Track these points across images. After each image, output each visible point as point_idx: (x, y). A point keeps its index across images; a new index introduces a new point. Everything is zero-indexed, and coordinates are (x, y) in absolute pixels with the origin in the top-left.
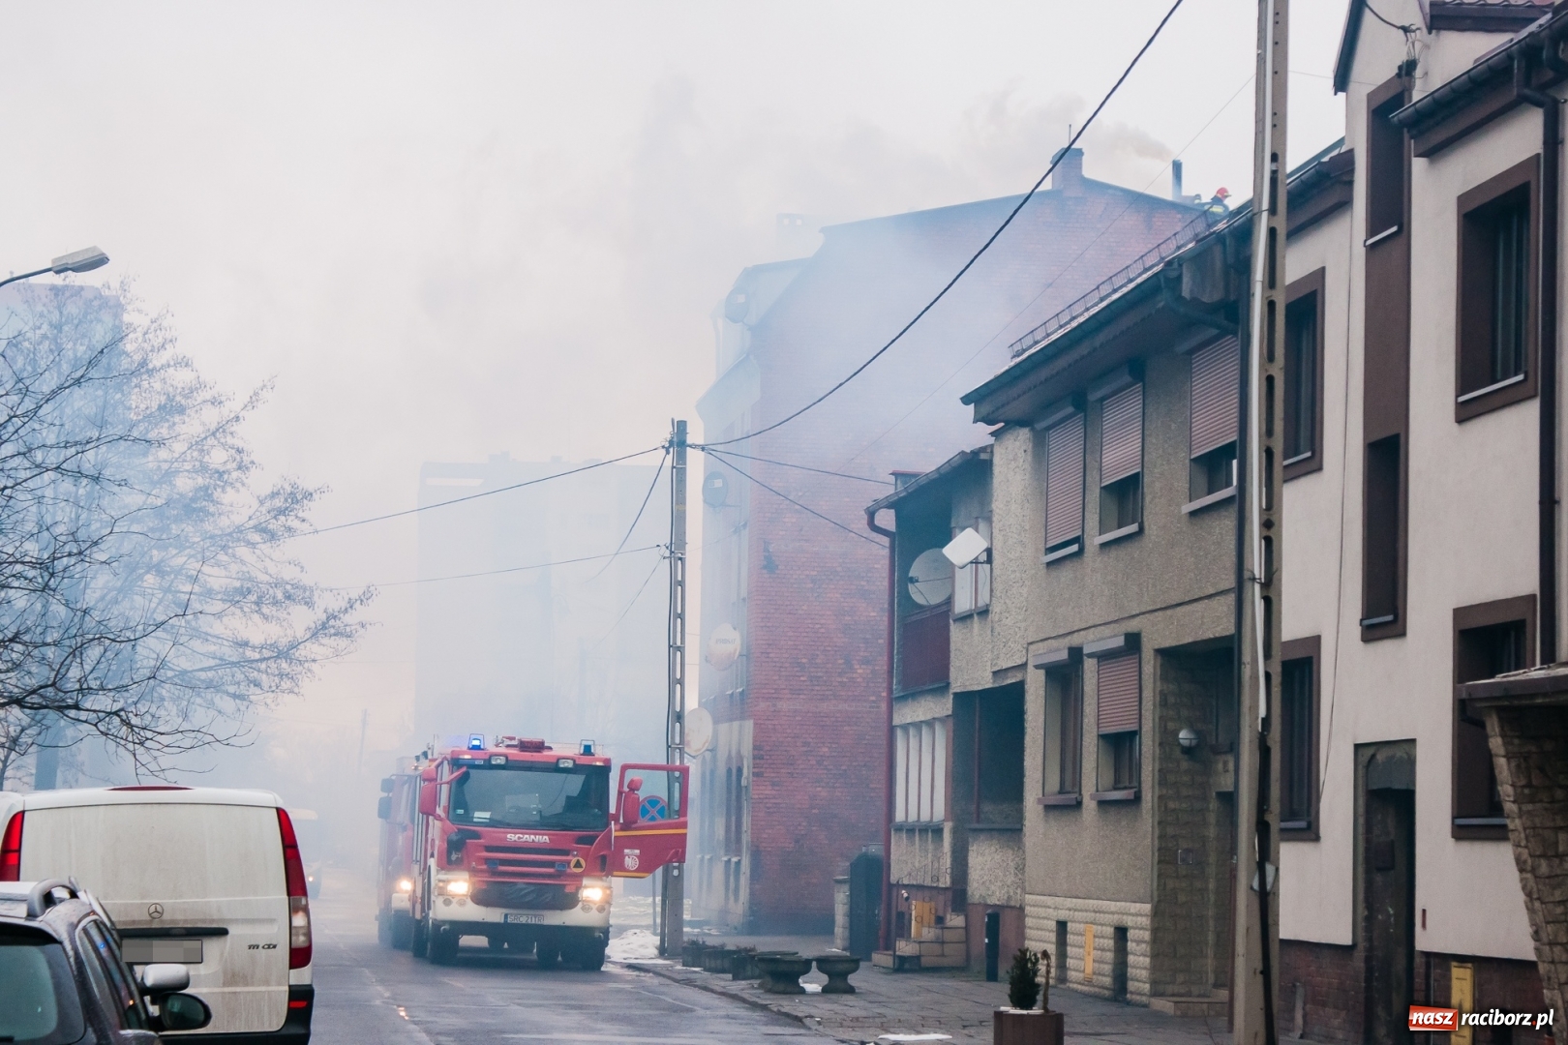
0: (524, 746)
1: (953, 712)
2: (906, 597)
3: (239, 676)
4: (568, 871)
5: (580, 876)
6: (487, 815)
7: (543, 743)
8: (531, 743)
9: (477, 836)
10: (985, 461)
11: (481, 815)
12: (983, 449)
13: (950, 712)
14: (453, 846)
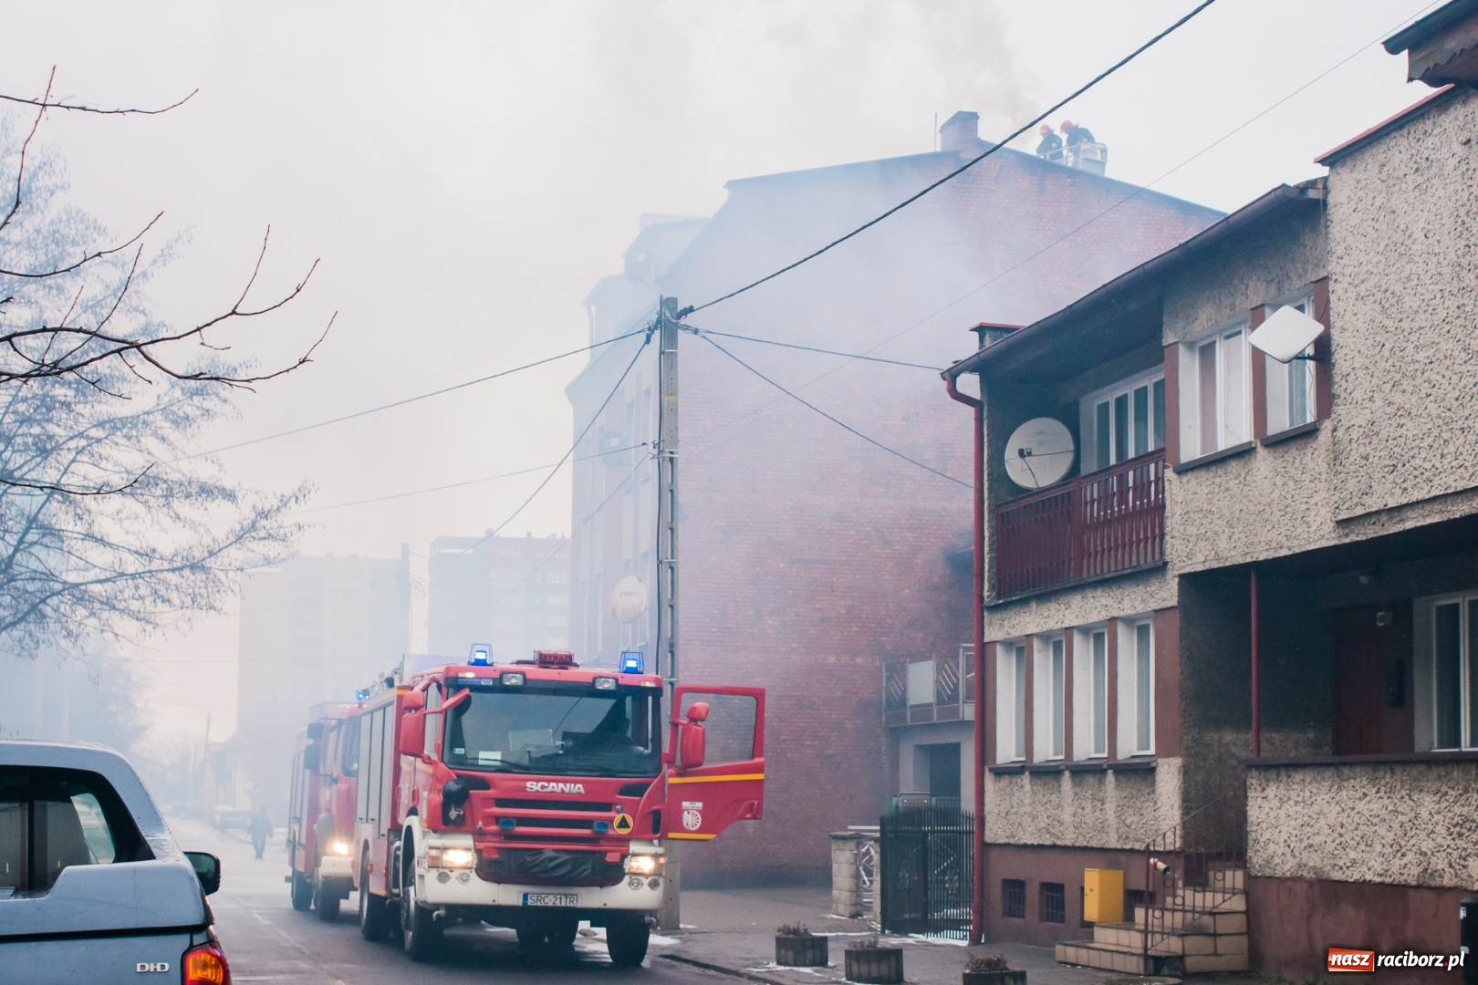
0: (545, 661)
1: (1178, 602)
2: (1000, 478)
4: (611, 832)
5: (624, 840)
6: (497, 755)
7: (570, 657)
8: (556, 656)
9: (485, 784)
10: (1316, 201)
11: (489, 757)
12: (1312, 184)
13: (1174, 602)
14: (451, 799)
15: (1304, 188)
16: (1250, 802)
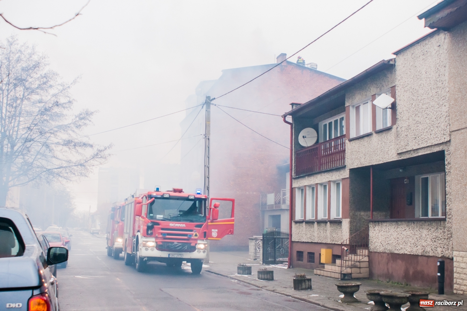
0: (175, 191)
1: (349, 176)
2: (297, 143)
3: (68, 171)
4: (192, 238)
5: (196, 240)
6: (162, 216)
7: (182, 190)
8: (178, 189)
9: (158, 224)
10: (392, 65)
11: (160, 217)
12: (391, 60)
13: (348, 176)
14: (149, 228)
15: (389, 61)
16: (370, 231)
